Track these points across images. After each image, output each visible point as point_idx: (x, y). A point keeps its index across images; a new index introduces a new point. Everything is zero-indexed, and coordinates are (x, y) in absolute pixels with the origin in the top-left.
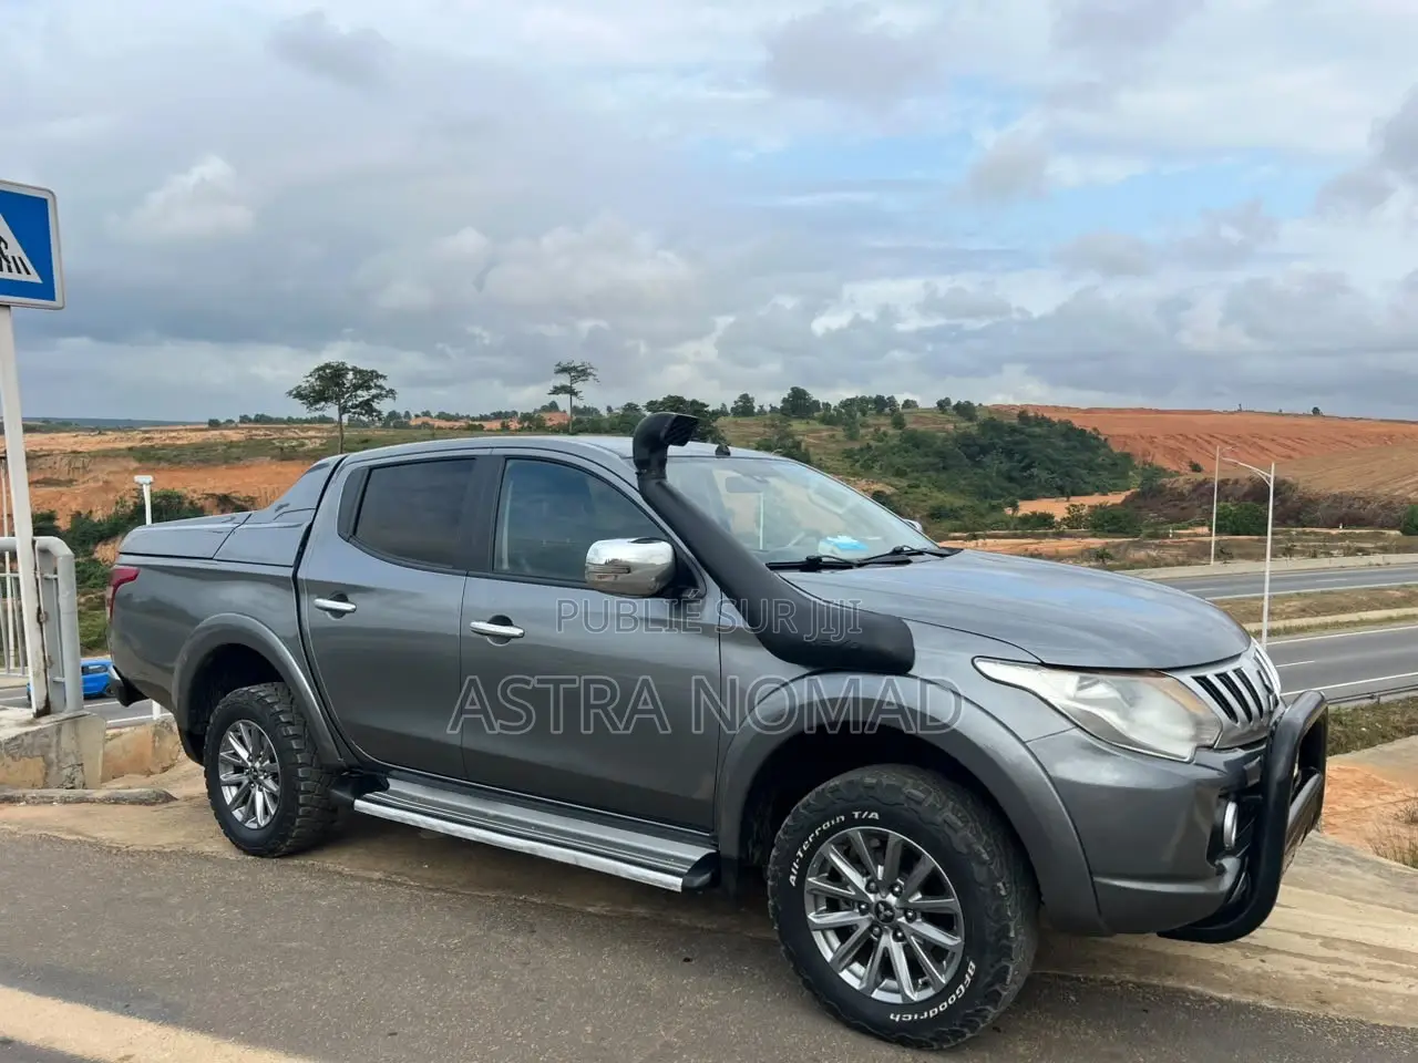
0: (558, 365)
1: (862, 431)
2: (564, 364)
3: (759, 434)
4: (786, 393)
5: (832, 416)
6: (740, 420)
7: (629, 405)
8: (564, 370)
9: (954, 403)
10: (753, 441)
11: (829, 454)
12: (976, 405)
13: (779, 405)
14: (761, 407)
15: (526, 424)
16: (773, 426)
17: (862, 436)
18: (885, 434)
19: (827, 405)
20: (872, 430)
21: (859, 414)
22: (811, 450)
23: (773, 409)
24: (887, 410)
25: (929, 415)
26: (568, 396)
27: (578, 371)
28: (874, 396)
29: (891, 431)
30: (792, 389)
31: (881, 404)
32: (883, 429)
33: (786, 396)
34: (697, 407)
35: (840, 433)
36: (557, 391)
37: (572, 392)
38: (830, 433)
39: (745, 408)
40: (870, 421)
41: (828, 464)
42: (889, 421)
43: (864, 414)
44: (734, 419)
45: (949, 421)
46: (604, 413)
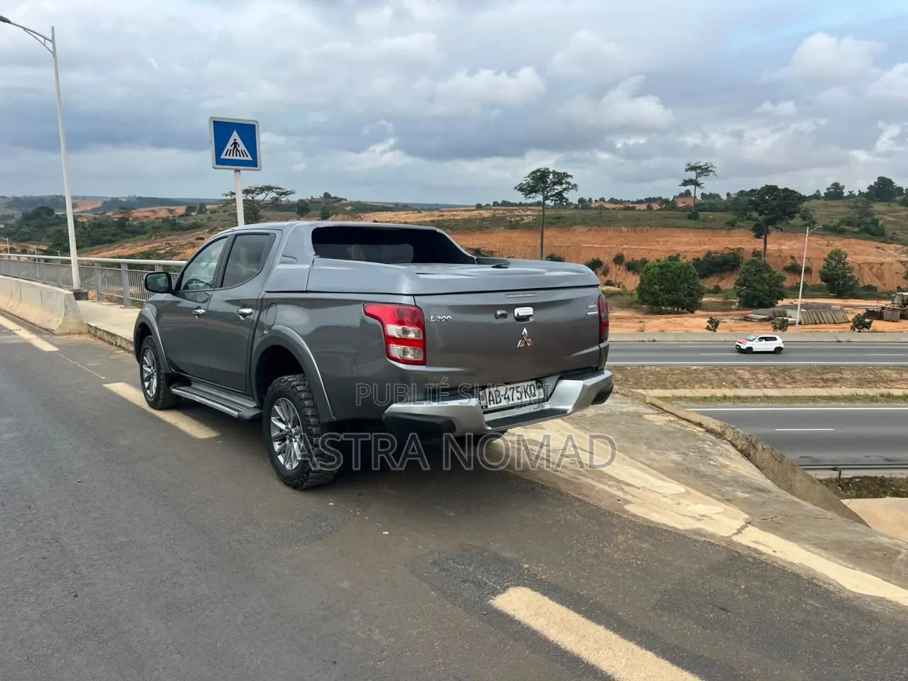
2: (693, 164)
3: (843, 214)
4: (873, 181)
6: (829, 203)
7: (741, 191)
8: (693, 168)
13: (866, 190)
14: (850, 192)
16: (856, 207)
23: (861, 194)
27: (702, 169)
30: (879, 178)
33: (873, 184)
34: (789, 193)
36: (686, 183)
37: (696, 184)
41: (900, 238)
44: (824, 202)
46: (724, 197)
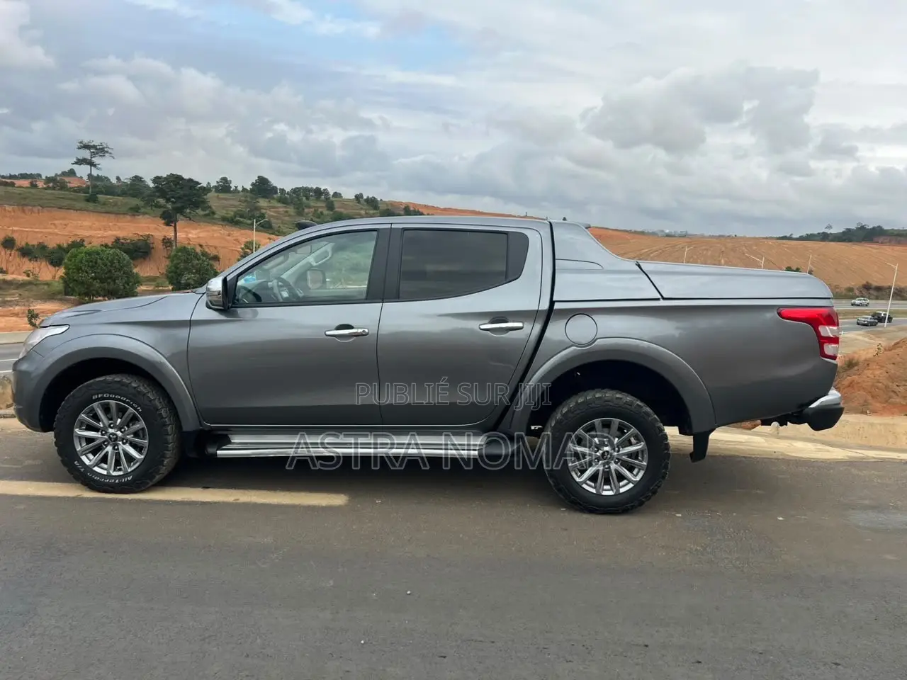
0: (81, 143)
1: (306, 210)
2: (86, 141)
3: (235, 207)
4: (254, 179)
5: (286, 198)
7: (136, 177)
8: (86, 147)
9: (365, 197)
10: (232, 211)
11: (286, 224)
12: (379, 199)
13: (249, 187)
14: (236, 187)
15: (51, 185)
17: (307, 214)
18: (322, 213)
19: (282, 190)
20: (313, 210)
21: (304, 198)
22: (273, 221)
23: (244, 190)
24: (323, 197)
25: (351, 204)
26: (89, 167)
27: (97, 149)
28: (315, 188)
29: (326, 212)
30: (259, 177)
31: (318, 192)
32: (320, 210)
33: (255, 182)
35: (291, 210)
36: (80, 162)
37: (92, 164)
38: (285, 210)
39: (224, 186)
40: (312, 204)
41: (284, 231)
42: (324, 205)
43: (307, 199)
44: (216, 194)
45: (362, 209)
46: (114, 181)
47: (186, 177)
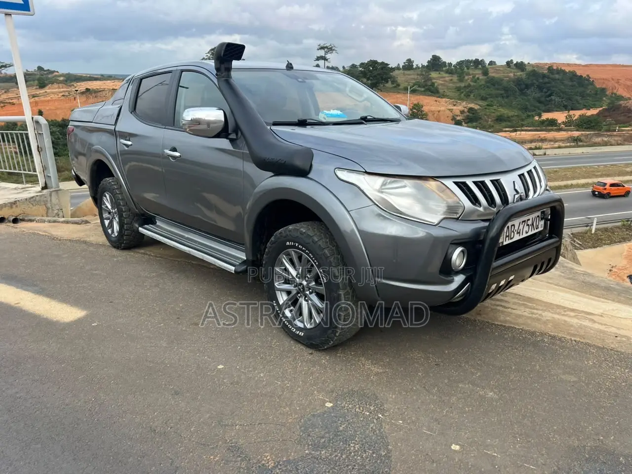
0: (319, 46)
1: (466, 78)
2: (322, 45)
3: (414, 79)
4: (429, 58)
5: (452, 70)
6: (406, 72)
8: (322, 48)
9: (515, 62)
10: (411, 83)
11: (449, 89)
12: (526, 63)
13: (426, 64)
14: (417, 65)
16: (422, 75)
17: (467, 80)
18: (478, 78)
19: (450, 64)
20: (471, 77)
21: (465, 68)
22: (440, 87)
23: (423, 66)
24: (480, 66)
25: (501, 69)
26: (323, 61)
27: (328, 49)
28: (474, 59)
29: (481, 77)
30: (433, 56)
31: (477, 63)
32: (477, 76)
33: (430, 60)
34: (384, 66)
35: (455, 78)
36: (318, 58)
37: (325, 59)
38: (451, 78)
39: (409, 65)
40: (471, 72)
41: (448, 94)
42: (480, 72)
43: (468, 69)
44: (403, 72)
45: (511, 72)
47: (380, 61)
